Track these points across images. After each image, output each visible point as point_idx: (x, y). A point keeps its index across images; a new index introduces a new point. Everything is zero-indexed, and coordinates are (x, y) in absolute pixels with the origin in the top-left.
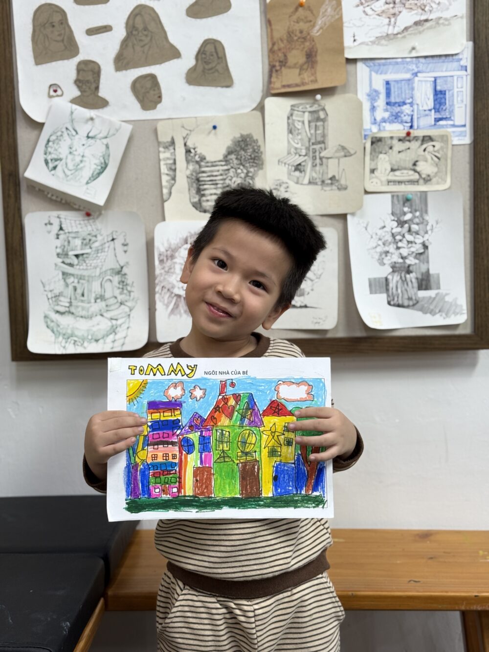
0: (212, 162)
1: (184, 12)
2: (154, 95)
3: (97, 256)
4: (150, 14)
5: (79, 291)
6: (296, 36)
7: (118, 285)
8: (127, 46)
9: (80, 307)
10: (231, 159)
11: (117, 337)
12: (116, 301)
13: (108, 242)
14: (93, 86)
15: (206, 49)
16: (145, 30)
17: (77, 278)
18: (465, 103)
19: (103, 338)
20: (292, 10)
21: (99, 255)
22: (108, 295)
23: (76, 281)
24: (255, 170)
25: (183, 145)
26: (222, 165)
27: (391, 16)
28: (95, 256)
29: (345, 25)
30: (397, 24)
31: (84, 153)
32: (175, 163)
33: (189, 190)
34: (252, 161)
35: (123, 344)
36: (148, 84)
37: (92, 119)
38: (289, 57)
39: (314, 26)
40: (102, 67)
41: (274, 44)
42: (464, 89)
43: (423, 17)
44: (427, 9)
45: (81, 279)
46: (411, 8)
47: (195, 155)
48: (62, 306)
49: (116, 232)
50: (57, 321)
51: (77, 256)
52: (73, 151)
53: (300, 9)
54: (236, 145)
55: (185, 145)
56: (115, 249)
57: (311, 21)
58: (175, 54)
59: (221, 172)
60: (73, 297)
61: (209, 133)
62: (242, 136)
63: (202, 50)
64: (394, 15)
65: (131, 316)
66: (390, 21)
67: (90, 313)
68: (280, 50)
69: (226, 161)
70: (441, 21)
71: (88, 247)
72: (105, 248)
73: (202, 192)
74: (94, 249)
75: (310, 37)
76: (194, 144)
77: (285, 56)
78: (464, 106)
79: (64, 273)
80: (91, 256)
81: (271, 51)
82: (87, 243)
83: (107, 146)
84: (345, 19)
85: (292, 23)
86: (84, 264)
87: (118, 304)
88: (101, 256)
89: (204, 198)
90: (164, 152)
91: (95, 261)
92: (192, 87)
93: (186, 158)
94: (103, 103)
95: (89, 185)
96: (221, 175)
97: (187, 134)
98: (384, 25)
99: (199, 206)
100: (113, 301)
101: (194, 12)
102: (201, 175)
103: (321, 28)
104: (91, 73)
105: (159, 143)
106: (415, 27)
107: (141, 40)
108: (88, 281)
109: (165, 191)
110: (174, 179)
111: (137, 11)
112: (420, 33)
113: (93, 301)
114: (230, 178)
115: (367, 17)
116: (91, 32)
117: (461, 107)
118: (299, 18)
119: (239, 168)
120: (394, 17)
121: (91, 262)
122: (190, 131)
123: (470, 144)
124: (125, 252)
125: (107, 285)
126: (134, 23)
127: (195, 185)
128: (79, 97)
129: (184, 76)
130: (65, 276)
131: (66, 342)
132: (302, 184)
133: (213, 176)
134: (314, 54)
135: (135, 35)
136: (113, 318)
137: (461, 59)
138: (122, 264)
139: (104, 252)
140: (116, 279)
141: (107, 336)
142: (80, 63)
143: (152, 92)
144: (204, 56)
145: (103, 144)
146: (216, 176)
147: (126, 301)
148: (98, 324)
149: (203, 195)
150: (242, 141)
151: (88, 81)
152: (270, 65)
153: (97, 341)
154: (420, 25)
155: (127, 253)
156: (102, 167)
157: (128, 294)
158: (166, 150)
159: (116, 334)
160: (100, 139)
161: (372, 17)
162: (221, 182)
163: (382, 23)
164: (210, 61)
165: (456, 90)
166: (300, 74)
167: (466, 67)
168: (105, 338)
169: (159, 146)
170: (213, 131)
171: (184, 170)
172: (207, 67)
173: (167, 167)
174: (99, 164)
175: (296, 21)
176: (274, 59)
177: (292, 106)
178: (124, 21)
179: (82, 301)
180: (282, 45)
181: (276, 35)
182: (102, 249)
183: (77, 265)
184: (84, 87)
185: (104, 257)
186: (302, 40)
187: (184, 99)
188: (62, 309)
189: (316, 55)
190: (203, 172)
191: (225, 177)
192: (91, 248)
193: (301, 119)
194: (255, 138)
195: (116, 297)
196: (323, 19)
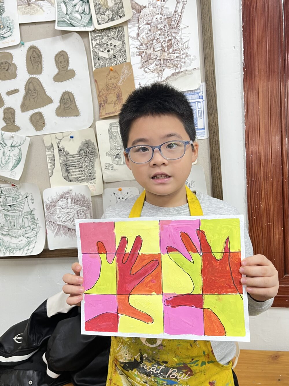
0: (72, 155)
1: (53, 79)
2: (41, 123)
3: (20, 206)
4: (36, 82)
5: (13, 224)
6: (110, 87)
7: (30, 220)
8: (26, 99)
9: (13, 232)
10: (82, 153)
11: (30, 248)
12: (30, 228)
13: (24, 198)
14: (12, 120)
15: (65, 97)
16: (34, 90)
17: (11, 217)
18: (203, 116)
19: (23, 248)
20: (107, 73)
21: (21, 205)
22: (26, 225)
23: (11, 218)
24: (94, 159)
25: (57, 147)
26: (77, 157)
27: (159, 72)
28: (19, 205)
29: (135, 78)
30: (163, 76)
31: (10, 155)
32: (54, 157)
33: (62, 170)
34: (92, 154)
35: (31, 252)
36: (38, 118)
37: (13, 137)
38: (108, 98)
39: (119, 80)
40: (15, 111)
41: (100, 92)
42: (202, 109)
43: (177, 71)
44: (179, 66)
45: (13, 217)
46: (170, 67)
47: (64, 152)
48: (5, 231)
49: (28, 193)
50: (3, 239)
51: (10, 206)
52: (5, 154)
53: (111, 72)
54: (83, 146)
55: (58, 147)
56: (28, 202)
57: (117, 78)
58: (50, 101)
59: (77, 160)
60: (10, 227)
61: (70, 140)
62: (86, 141)
63: (63, 97)
64: (161, 71)
65: (38, 236)
66: (159, 75)
67: (18, 235)
68: (103, 95)
69: (79, 154)
70: (187, 72)
71: (15, 201)
72: (23, 201)
73: (69, 171)
74: (18, 202)
75: (118, 86)
76: (63, 146)
77: (106, 98)
78: (202, 118)
79: (5, 215)
80: (17, 206)
81: (99, 96)
82: (15, 199)
83: (20, 150)
84: (135, 75)
85: (108, 80)
86: (14, 210)
87: (31, 230)
88: (21, 206)
89: (70, 174)
90: (48, 152)
91: (19, 208)
92: (59, 117)
93: (59, 154)
94: (17, 129)
95: (13, 171)
96: (78, 162)
97: (59, 142)
98: (156, 77)
99: (67, 178)
100: (28, 228)
101: (58, 78)
102: (67, 162)
103: (123, 81)
104: (10, 114)
105: (46, 147)
106: (173, 77)
107: (33, 95)
108: (16, 218)
109: (50, 171)
110: (54, 165)
111: (30, 81)
112: (176, 80)
113: (19, 228)
114: (82, 163)
115: (147, 73)
116: (9, 93)
117: (201, 119)
118: (111, 77)
119: (86, 158)
120: (161, 72)
121: (17, 209)
122: (60, 139)
123: (208, 138)
124: (33, 203)
125: (26, 220)
126: (29, 87)
127: (64, 168)
128: (6, 126)
129: (55, 112)
130: (5, 216)
131: (6, 251)
132: (120, 165)
133: (73, 162)
134: (120, 95)
135: (29, 93)
136: (28, 237)
137: (199, 92)
138: (32, 210)
139: (23, 203)
140: (30, 217)
141: (25, 247)
142: (5, 110)
143: (40, 121)
144: (64, 101)
145: (18, 149)
146: (75, 162)
147: (35, 228)
148: (21, 241)
149: (69, 172)
150: (87, 143)
151: (9, 118)
152: (99, 103)
153: (20, 250)
154: (175, 76)
155: (34, 204)
156: (18, 161)
157: (36, 225)
158: (49, 150)
159: (29, 246)
160: (17, 147)
161: (149, 73)
162: (78, 165)
163: (155, 76)
164: (67, 103)
165: (197, 110)
166: (114, 107)
167: (202, 96)
168: (24, 248)
169: (46, 149)
170: (72, 139)
171: (58, 160)
172: (66, 106)
173: (50, 159)
174: (17, 159)
175: (110, 79)
176: (100, 100)
177: (110, 124)
178: (24, 86)
179: (14, 229)
180: (104, 92)
181: (101, 88)
182: (22, 202)
183: (11, 211)
184: (8, 121)
185: (23, 206)
186: (114, 88)
187: (56, 123)
188: (5, 233)
189: (121, 96)
190: (68, 161)
191: (79, 163)
192: (17, 202)
193: (116, 130)
194: (92, 142)
195: (30, 226)
196: (123, 76)
